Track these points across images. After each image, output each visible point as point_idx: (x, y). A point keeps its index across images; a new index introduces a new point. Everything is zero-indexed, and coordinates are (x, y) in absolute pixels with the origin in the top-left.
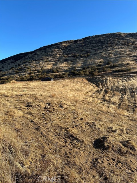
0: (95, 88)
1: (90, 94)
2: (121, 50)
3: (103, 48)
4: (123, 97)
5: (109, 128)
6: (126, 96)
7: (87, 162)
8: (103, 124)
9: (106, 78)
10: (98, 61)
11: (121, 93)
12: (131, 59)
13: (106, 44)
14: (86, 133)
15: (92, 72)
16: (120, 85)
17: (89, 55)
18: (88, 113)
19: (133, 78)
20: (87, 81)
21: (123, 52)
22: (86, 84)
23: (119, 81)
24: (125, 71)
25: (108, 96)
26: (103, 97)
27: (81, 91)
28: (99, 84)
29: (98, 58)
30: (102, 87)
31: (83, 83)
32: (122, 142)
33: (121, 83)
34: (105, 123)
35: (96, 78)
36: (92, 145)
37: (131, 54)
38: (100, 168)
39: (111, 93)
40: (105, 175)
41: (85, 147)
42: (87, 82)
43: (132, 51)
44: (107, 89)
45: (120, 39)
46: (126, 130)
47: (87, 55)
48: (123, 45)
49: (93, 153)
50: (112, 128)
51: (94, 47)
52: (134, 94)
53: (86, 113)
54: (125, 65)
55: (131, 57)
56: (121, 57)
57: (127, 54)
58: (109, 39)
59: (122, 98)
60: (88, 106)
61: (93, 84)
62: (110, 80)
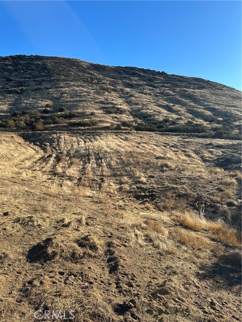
0: (37, 152)
1: (28, 164)
2: (82, 90)
3: (51, 81)
4: (86, 166)
5: (58, 222)
6: (90, 165)
7: (11, 293)
8: (48, 217)
9: (58, 135)
10: (43, 103)
11: (83, 161)
12: (96, 106)
13: (55, 75)
14: (13, 238)
15: (32, 122)
16: (82, 147)
17: (25, 90)
18: (21, 200)
19: (100, 137)
20: (23, 140)
21: (85, 94)
22: (19, 145)
23: (80, 141)
24: (89, 126)
25: (61, 166)
26: (53, 168)
27: (9, 159)
28: (45, 145)
29: (43, 99)
30: (52, 150)
31: (14, 144)
32: (77, 241)
33: (82, 144)
34: (53, 214)
35: (40, 134)
36: (25, 257)
37: (97, 99)
38: (36, 295)
39: (66, 161)
40: (45, 305)
41: (10, 265)
42: (21, 140)
43: (98, 94)
44: (60, 155)
45: (79, 71)
46: (86, 219)
47: (21, 90)
48: (84, 81)
49: (24, 272)
50: (63, 221)
51: (33, 76)
52: (101, 161)
53: (17, 201)
54: (88, 115)
55: (97, 102)
56: (82, 101)
57: (90, 98)
58: (62, 67)
59: (83, 168)
60: (21, 187)
61: (35, 144)
62: (65, 139)
